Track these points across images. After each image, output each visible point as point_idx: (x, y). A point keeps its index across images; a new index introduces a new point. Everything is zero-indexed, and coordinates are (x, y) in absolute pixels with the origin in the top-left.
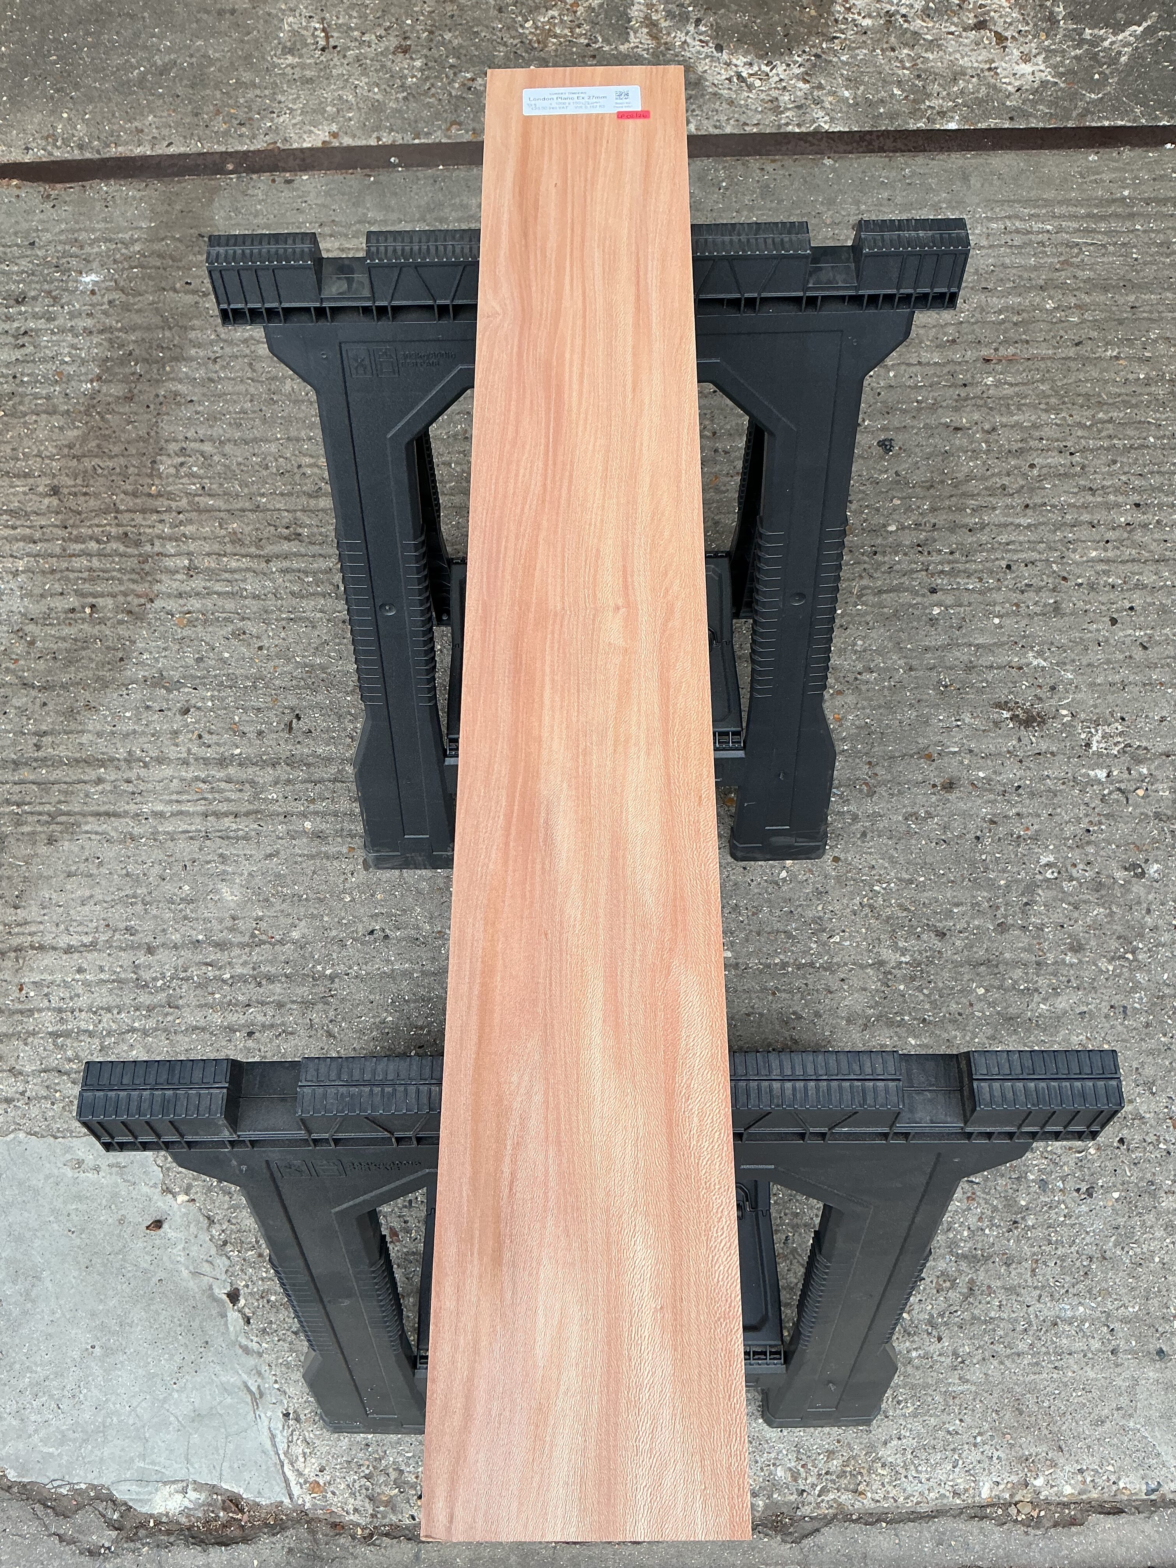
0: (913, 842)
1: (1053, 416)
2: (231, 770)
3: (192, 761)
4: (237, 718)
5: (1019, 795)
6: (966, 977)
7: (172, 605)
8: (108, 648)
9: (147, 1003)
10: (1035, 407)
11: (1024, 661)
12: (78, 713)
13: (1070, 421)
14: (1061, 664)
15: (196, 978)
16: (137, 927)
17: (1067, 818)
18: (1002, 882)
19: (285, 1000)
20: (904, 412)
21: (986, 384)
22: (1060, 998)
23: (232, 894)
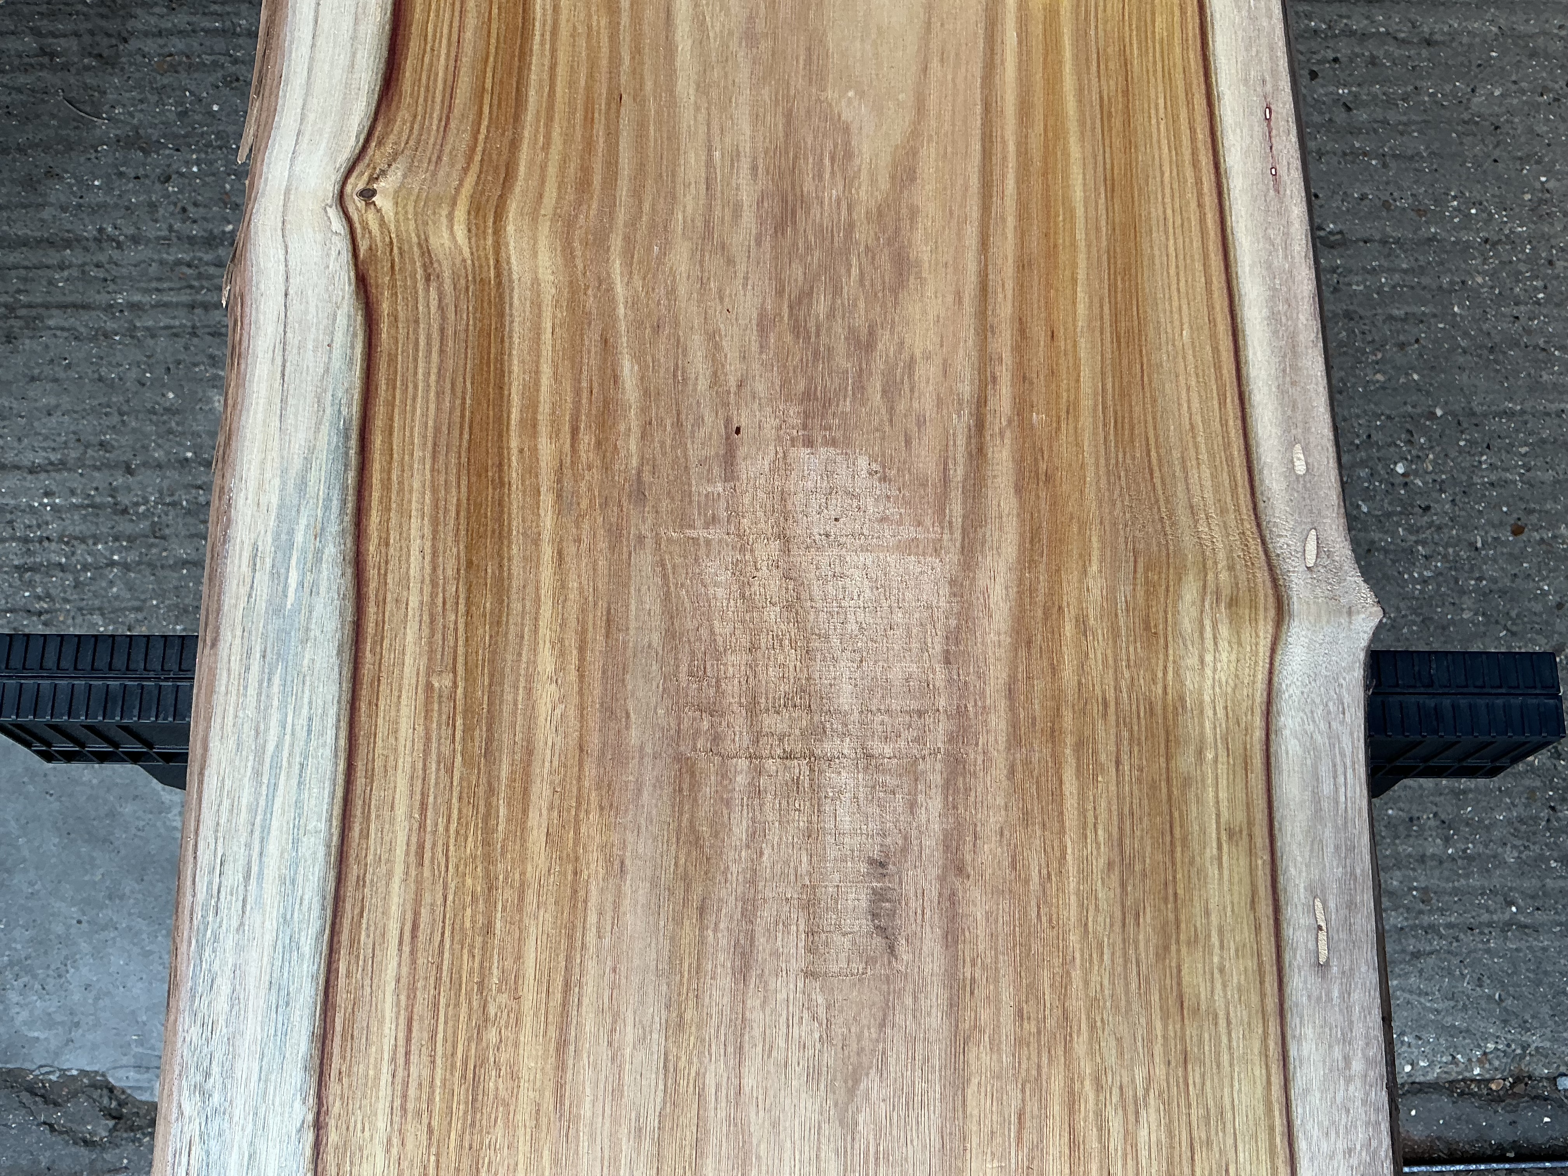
7: (150, 46)
12: (39, 182)
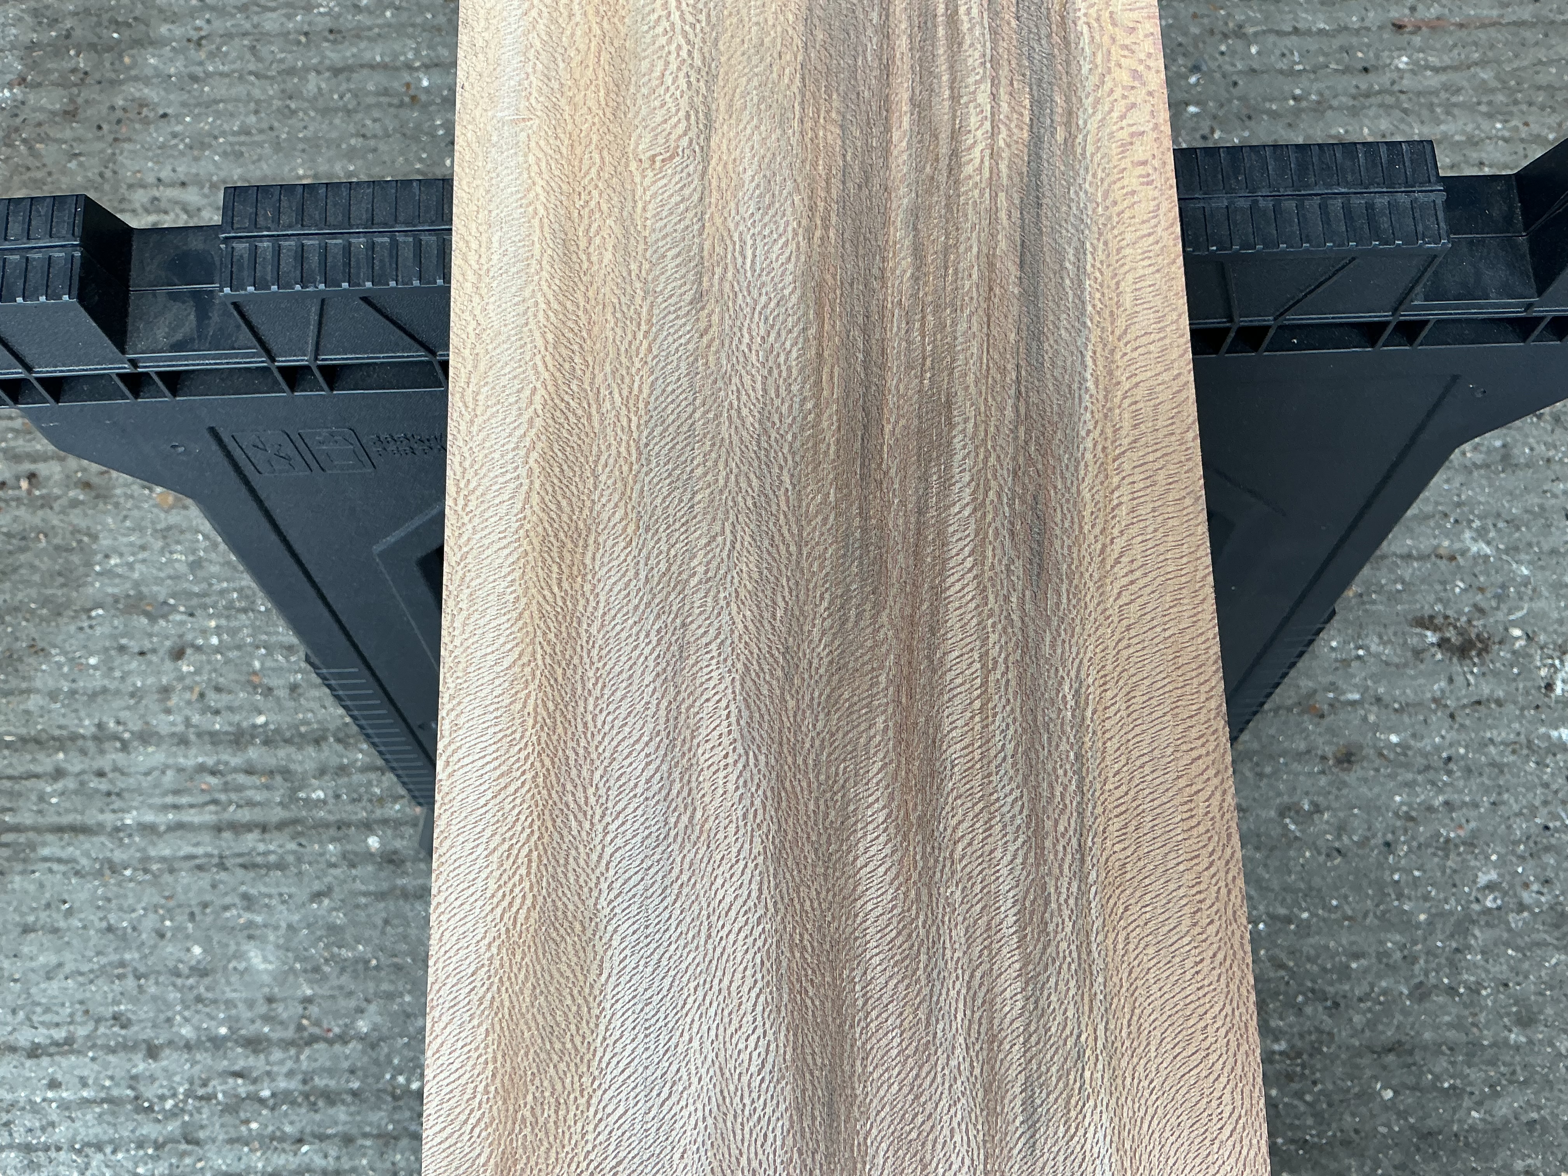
0: (1292, 853)
1: (1499, 126)
2: (254, 753)
3: (192, 737)
4: (257, 664)
5: (1449, 773)
6: (1368, 1073)
8: (57, 548)
9: (153, 1136)
10: (1470, 108)
11: (1457, 546)
13: (1524, 132)
14: (1513, 550)
15: (220, 1096)
16: (130, 1015)
17: (1516, 808)
18: (1422, 917)
19: (354, 1131)
20: (1274, 115)
21: (1397, 68)
22: (1500, 1102)
23: (265, 960)
